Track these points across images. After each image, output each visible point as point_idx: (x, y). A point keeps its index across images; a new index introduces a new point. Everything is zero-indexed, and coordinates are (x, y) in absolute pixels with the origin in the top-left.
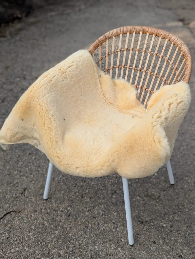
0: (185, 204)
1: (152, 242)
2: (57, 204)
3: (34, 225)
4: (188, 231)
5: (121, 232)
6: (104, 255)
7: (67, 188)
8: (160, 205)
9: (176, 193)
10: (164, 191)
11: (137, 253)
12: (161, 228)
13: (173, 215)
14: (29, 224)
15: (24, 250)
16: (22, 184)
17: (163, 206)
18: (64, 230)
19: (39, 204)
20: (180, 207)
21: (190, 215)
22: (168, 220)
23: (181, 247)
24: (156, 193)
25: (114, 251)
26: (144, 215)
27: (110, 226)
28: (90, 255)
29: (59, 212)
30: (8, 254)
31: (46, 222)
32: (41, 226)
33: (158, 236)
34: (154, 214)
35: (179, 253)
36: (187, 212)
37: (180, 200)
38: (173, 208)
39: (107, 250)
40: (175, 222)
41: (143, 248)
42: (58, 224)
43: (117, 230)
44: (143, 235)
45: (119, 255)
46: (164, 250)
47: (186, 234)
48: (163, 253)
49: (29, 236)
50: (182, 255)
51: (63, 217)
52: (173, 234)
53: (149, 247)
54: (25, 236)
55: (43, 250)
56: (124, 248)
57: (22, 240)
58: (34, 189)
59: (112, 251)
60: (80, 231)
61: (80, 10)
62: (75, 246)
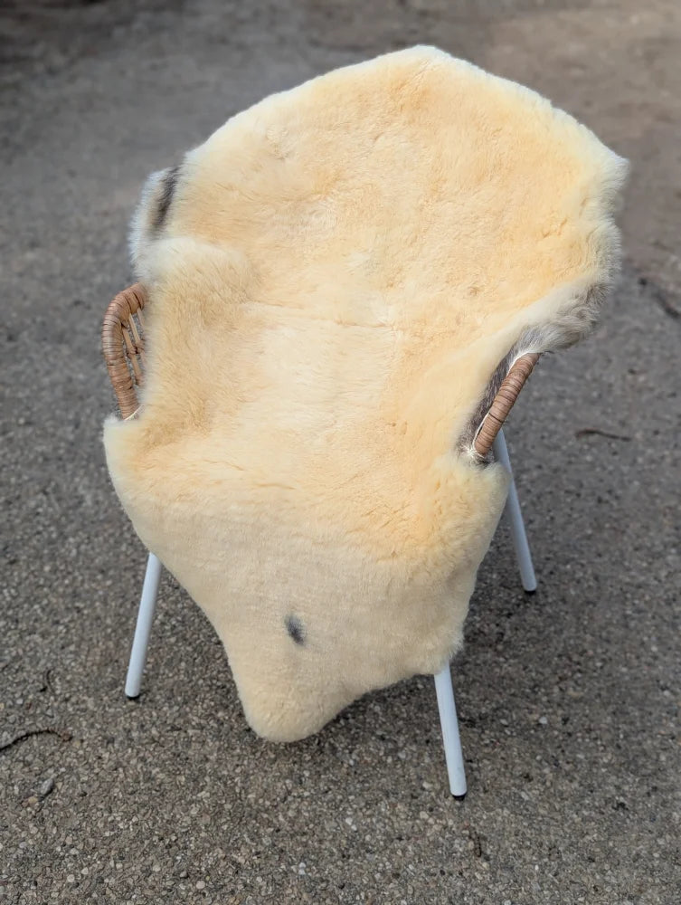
0: (586, 646)
1: (521, 776)
2: (176, 708)
3: (117, 784)
4: (620, 726)
5: (415, 761)
6: (382, 843)
7: (195, 650)
8: (512, 661)
9: (550, 617)
10: (509, 615)
11: (485, 817)
12: (536, 731)
13: (562, 685)
14: (100, 787)
15: (109, 871)
16: (35, 660)
17: (519, 663)
18: (225, 784)
19: (115, 716)
20: (575, 658)
21: (610, 678)
22: (549, 701)
23: (614, 778)
24: (488, 625)
25: (410, 823)
26: (471, 697)
27: (371, 749)
28: (335, 850)
29: (191, 732)
30: (59, 891)
31: (157, 769)
32: (142, 786)
33: (534, 755)
34: (501, 690)
35: (613, 797)
36: (599, 671)
37: (570, 638)
38: (554, 663)
39: (385, 824)
40: (574, 705)
41: (497, 800)
42: (200, 770)
43: (399, 759)
44: (486, 762)
45: (428, 834)
46: (564, 796)
47: (618, 736)
48: (564, 806)
49: (113, 821)
50: (626, 802)
51: (211, 744)
52: (579, 744)
53: (515, 794)
54: (100, 825)
55: (177, 861)
56: (437, 810)
57: (91, 840)
58: (81, 670)
59: (403, 825)
60: (279, 781)
61: (52, 72)
62: (278, 831)
